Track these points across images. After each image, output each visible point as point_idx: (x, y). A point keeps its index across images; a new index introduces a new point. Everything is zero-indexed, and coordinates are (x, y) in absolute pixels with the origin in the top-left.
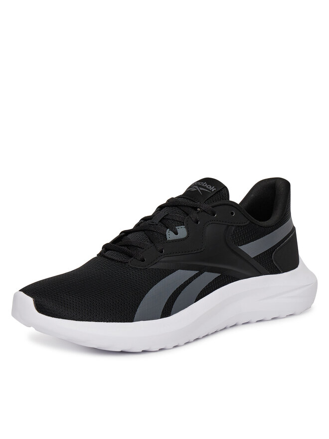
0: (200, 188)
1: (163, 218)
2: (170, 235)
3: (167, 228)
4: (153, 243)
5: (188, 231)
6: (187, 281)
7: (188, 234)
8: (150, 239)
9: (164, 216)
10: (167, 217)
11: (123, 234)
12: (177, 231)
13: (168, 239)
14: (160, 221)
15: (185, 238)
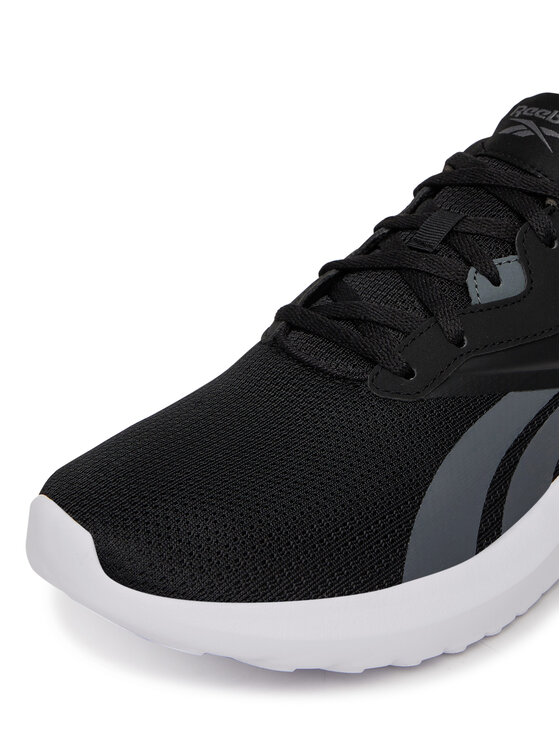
0: (544, 130)
1: (452, 232)
2: (480, 290)
3: (469, 265)
4: (431, 315)
5: (528, 272)
6: (531, 423)
7: (530, 281)
8: (420, 301)
9: (453, 224)
10: (462, 228)
11: (333, 272)
12: (497, 274)
13: (475, 300)
14: (444, 241)
15: (523, 295)
